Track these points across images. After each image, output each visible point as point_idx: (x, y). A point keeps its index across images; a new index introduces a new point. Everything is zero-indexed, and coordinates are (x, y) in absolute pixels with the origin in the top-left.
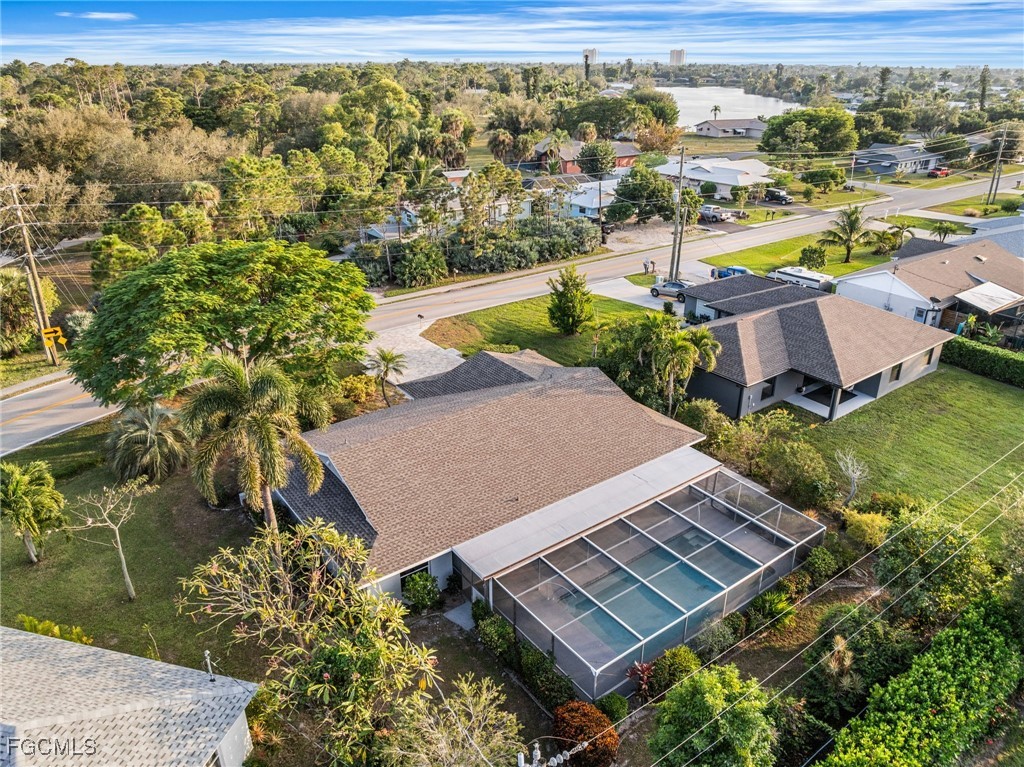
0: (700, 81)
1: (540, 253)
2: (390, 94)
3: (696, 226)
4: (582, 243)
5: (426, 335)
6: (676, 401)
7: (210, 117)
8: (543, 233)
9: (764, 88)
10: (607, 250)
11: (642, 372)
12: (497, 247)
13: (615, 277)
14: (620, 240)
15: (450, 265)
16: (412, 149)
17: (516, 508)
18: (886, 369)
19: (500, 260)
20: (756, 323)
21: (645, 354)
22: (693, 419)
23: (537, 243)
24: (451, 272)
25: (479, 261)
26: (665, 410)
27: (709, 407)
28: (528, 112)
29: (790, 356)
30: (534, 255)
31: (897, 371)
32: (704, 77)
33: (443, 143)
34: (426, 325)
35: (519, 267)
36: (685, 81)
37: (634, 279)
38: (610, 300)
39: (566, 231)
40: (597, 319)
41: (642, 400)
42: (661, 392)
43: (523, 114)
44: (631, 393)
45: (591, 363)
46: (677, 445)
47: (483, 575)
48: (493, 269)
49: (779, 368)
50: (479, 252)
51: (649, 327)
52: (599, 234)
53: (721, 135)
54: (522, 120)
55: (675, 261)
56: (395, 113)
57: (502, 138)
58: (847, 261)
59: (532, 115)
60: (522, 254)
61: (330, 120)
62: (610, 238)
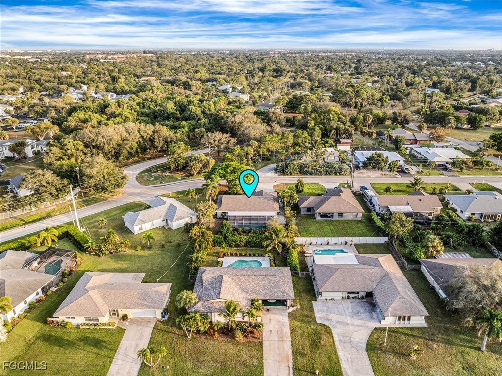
1: (326, 172)
2: (333, 112)
3: (395, 173)
4: (342, 172)
5: (274, 186)
8: (331, 167)
12: (312, 168)
13: (336, 183)
14: (360, 173)
15: (300, 171)
16: (332, 131)
17: (240, 210)
19: (312, 173)
25: (306, 172)
27: (287, 209)
29: (316, 205)
31: (340, 214)
35: (318, 175)
39: (338, 168)
49: (311, 206)
50: (306, 169)
56: (331, 119)
61: (312, 119)
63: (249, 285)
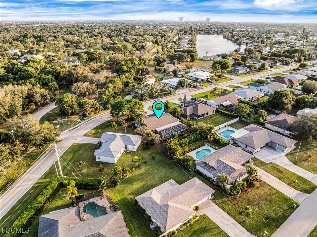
0: (212, 32)
1: (164, 95)
2: (135, 60)
3: (192, 88)
4: (171, 93)
5: (148, 109)
6: (179, 117)
7: (91, 58)
8: (165, 91)
9: (228, 37)
10: (176, 94)
11: (175, 114)
12: (157, 94)
13: (176, 99)
14: (178, 91)
15: (150, 97)
16: (140, 71)
17: (161, 126)
18: (205, 113)
19: (158, 96)
20: (190, 108)
21: (175, 112)
22: (180, 119)
23: (164, 93)
24: (150, 98)
25: (154, 97)
26: (177, 118)
27: (182, 118)
28: (162, 58)
29: (193, 112)
30: (163, 95)
31: (207, 114)
32: (213, 31)
33: (146, 69)
34: (148, 107)
35: (161, 97)
36: (207, 32)
37: (179, 100)
38: (174, 103)
39: (169, 91)
40: (172, 107)
41: (175, 117)
42: (177, 116)
43: (161, 58)
44: (173, 116)
45: (169, 113)
46: (177, 121)
47: (158, 131)
48: (156, 98)
49: (192, 113)
50: (154, 95)
51: (175, 109)
52: (174, 91)
53: (207, 60)
54: (161, 60)
55: (185, 96)
56: (136, 64)
57: (157, 68)
58: (215, 96)
59: (163, 58)
60: (161, 95)
61: (123, 65)
62: (176, 91)
63: (233, 159)
